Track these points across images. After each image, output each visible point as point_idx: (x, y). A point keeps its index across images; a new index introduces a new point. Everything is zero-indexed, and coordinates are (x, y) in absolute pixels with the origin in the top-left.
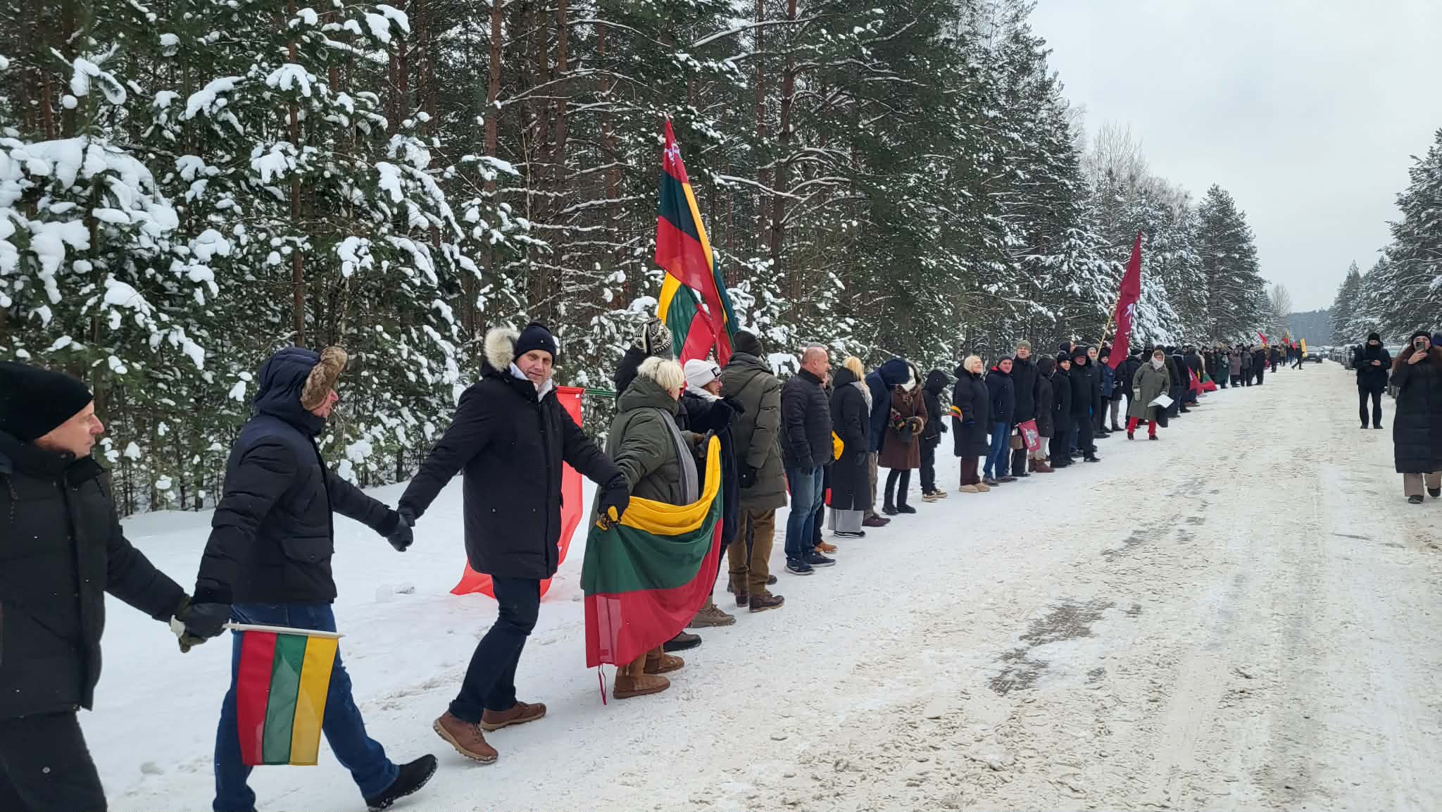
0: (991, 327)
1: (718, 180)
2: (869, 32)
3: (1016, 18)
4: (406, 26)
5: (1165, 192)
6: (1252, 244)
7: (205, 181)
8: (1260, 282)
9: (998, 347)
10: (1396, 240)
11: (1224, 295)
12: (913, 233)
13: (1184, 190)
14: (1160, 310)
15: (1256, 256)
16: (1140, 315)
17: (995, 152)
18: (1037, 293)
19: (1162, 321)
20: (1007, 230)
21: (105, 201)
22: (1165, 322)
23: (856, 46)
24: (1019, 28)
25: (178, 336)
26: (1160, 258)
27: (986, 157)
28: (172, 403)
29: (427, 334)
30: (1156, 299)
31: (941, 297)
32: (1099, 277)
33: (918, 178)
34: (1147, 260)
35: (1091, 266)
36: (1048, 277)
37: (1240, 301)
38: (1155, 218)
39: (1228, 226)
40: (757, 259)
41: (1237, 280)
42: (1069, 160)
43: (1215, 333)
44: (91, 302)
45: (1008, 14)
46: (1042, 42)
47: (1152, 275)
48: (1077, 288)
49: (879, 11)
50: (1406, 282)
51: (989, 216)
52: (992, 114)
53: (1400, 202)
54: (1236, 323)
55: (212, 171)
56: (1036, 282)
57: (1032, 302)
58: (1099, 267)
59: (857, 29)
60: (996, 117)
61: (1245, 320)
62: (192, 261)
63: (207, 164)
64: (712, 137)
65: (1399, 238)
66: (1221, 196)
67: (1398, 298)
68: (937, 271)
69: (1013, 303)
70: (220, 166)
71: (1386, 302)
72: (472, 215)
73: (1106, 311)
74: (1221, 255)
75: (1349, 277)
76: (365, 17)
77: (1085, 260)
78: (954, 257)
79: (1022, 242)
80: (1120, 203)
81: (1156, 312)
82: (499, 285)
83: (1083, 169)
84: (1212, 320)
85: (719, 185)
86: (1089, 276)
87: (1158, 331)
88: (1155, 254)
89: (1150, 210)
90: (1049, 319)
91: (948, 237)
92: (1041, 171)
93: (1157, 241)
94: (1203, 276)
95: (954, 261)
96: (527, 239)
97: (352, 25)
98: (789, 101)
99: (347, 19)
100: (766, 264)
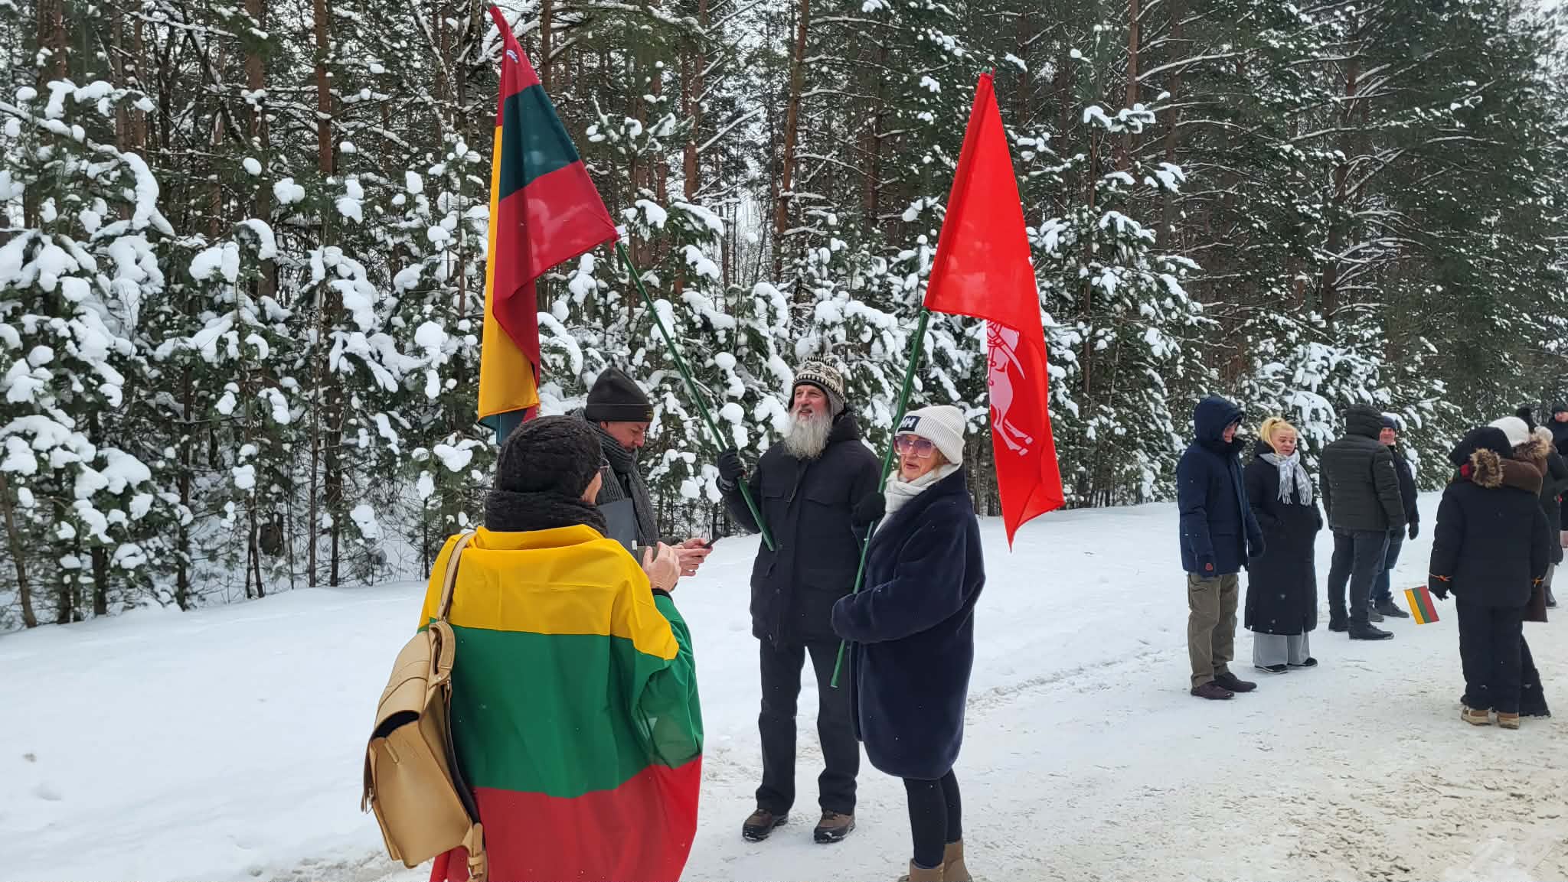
2: (1467, 107)
96: (1204, 319)
97: (1149, 180)
98: (1347, 167)
99: (1143, 176)
100: (1372, 332)
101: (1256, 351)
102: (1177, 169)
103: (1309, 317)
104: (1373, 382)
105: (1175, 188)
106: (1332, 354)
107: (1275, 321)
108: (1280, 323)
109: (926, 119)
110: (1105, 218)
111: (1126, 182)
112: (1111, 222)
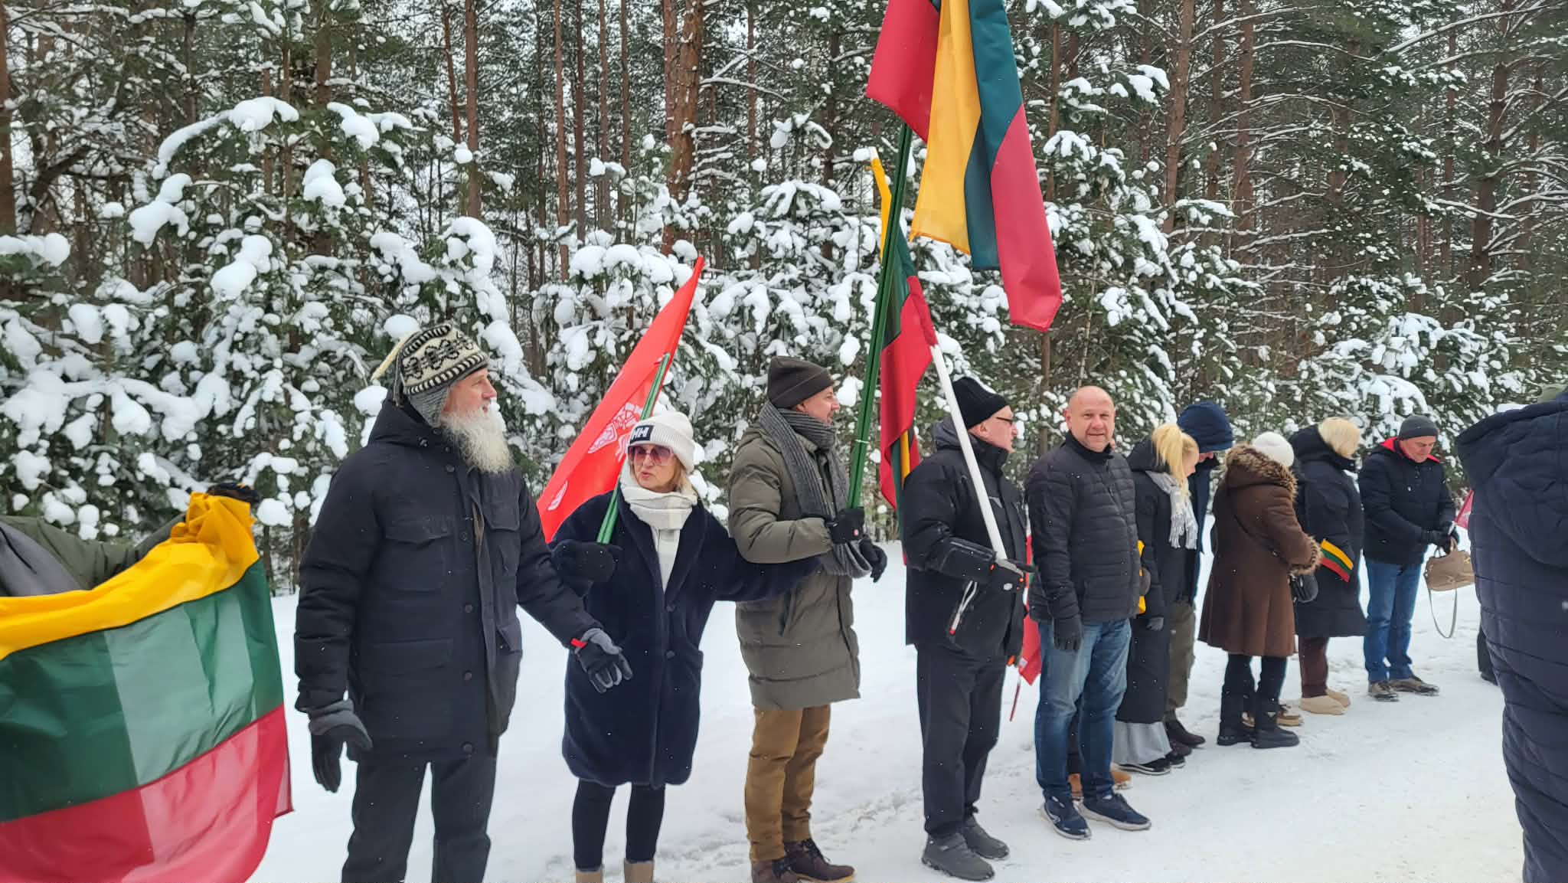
1: (1431, 206)
4: (1165, 83)
21: (928, 264)
29: (1149, 379)
62: (981, 313)
64: (1428, 157)
72: (1188, 259)
76: (1128, 79)
82: (1212, 329)
85: (1433, 210)
96: (1239, 282)
97: (1118, 88)
98: (1503, 105)
99: (1112, 83)
100: (1497, 300)
101: (1318, 324)
102: (1161, 76)
103: (1403, 279)
104: (1497, 365)
105: (1150, 97)
106: (1434, 328)
107: (1368, 288)
108: (1374, 290)
109: (818, 16)
110: (1054, 140)
111: (1082, 91)
112: (1059, 144)
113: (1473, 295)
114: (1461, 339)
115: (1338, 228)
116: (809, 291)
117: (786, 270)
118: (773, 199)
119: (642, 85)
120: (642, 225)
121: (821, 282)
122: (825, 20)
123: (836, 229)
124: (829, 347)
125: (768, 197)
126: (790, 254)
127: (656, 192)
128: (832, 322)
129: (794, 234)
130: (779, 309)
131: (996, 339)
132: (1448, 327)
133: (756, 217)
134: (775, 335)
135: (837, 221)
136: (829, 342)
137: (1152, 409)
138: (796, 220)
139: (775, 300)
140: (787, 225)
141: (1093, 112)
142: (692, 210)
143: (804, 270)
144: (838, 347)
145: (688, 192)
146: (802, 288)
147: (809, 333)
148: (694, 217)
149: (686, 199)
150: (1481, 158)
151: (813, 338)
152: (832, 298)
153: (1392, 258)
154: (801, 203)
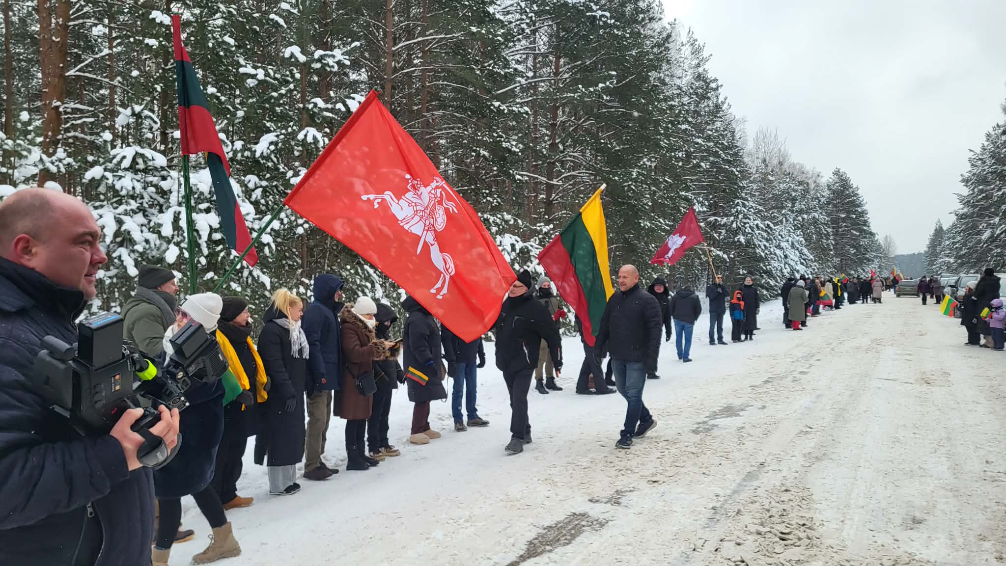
0: (686, 265)
1: (517, 177)
2: (608, 86)
3: (698, 65)
5: (803, 173)
6: (865, 208)
7: (261, 189)
8: (872, 234)
9: (691, 278)
10: (962, 206)
11: (846, 243)
12: (635, 206)
13: (817, 170)
14: (801, 253)
15: (868, 216)
16: (786, 257)
17: (686, 151)
18: (716, 243)
19: (802, 261)
20: (695, 201)
22: (805, 262)
23: (599, 95)
24: (700, 71)
25: (257, 272)
26: (800, 218)
27: (680, 154)
28: (254, 307)
30: (797, 246)
31: (653, 245)
32: (757, 232)
33: (638, 172)
34: (791, 220)
35: (751, 224)
36: (724, 232)
37: (857, 247)
38: (795, 191)
39: (848, 196)
40: (542, 224)
41: (855, 232)
42: (736, 154)
43: (840, 269)
44: (222, 254)
45: (693, 63)
46: (716, 80)
47: (795, 229)
48: (742, 239)
49: (614, 73)
50: (969, 234)
51: (683, 193)
52: (683, 127)
53: (963, 181)
54: (855, 262)
55: (264, 183)
56: (715, 235)
57: (712, 249)
58: (757, 225)
59: (601, 85)
60: (686, 129)
61: (862, 260)
63: (260, 179)
64: (515, 152)
65: (964, 204)
66: (842, 176)
67: (965, 245)
68: (651, 230)
69: (700, 249)
70: (267, 180)
71: (957, 248)
73: (763, 254)
74: (843, 216)
75: (936, 230)
76: (345, 101)
77: (747, 221)
78: (661, 220)
79: (705, 209)
80: (771, 182)
81: (798, 254)
83: (746, 160)
84: (837, 260)
85: (518, 179)
86: (750, 231)
87: (800, 267)
88: (796, 216)
89: (792, 186)
90: (724, 259)
91: (657, 207)
92: (717, 162)
93: (797, 206)
94: (829, 230)
95: (660, 222)
97: (339, 106)
98: (556, 124)
99: (336, 102)
100: (548, 228)
103: (503, 215)
106: (518, 242)
107: (487, 220)
108: (491, 221)
109: (150, 44)
110: (303, 132)
111: (319, 106)
112: (306, 136)
113: (538, 225)
114: (530, 248)
115: (473, 187)
116: (145, 216)
117: (128, 203)
118: (118, 158)
119: (22, 60)
120: (19, 172)
121: (155, 211)
122: (155, 47)
123: (164, 178)
124: (159, 252)
125: (114, 157)
126: (131, 193)
127: (30, 151)
128: (160, 237)
129: (134, 180)
130: (123, 229)
131: (270, 247)
132: (524, 241)
133: (105, 170)
134: (121, 245)
135: (164, 173)
136: (158, 249)
137: (367, 287)
138: (136, 171)
139: (120, 222)
140: (129, 175)
141: (328, 117)
142: (60, 160)
143: (141, 204)
144: (165, 251)
145: (57, 148)
146: (141, 214)
147: (144, 243)
148: (61, 165)
149: (55, 152)
150: (542, 153)
151: (147, 246)
152: (160, 222)
153: (499, 204)
154: (140, 161)
